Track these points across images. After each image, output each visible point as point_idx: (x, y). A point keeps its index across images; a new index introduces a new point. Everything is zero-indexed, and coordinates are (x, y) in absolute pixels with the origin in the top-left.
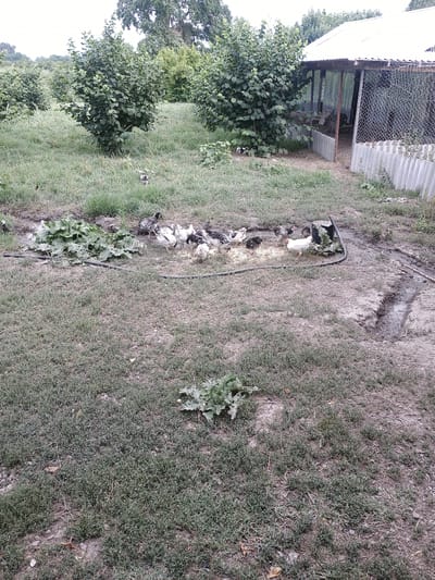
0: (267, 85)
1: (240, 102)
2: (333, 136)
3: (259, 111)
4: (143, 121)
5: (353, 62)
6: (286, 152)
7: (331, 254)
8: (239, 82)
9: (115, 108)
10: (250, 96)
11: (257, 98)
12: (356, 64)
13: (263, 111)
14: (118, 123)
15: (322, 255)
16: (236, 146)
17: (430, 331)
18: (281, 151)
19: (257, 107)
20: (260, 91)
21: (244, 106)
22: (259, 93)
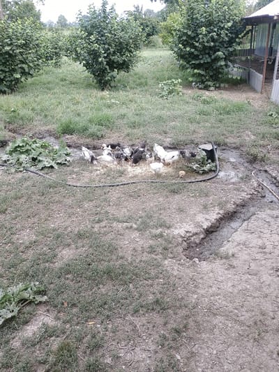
0: (212, 37)
1: (193, 50)
2: (262, 74)
3: (207, 56)
4: (124, 66)
5: (273, 17)
6: (227, 86)
7: (205, 173)
8: (193, 35)
9: (105, 57)
10: (200, 46)
11: (205, 47)
12: (275, 18)
13: (210, 56)
14: (107, 67)
15: (198, 173)
16: (192, 82)
17: (233, 255)
18: (222, 85)
19: (206, 54)
20: (207, 42)
21: (196, 53)
22: (206, 44)
